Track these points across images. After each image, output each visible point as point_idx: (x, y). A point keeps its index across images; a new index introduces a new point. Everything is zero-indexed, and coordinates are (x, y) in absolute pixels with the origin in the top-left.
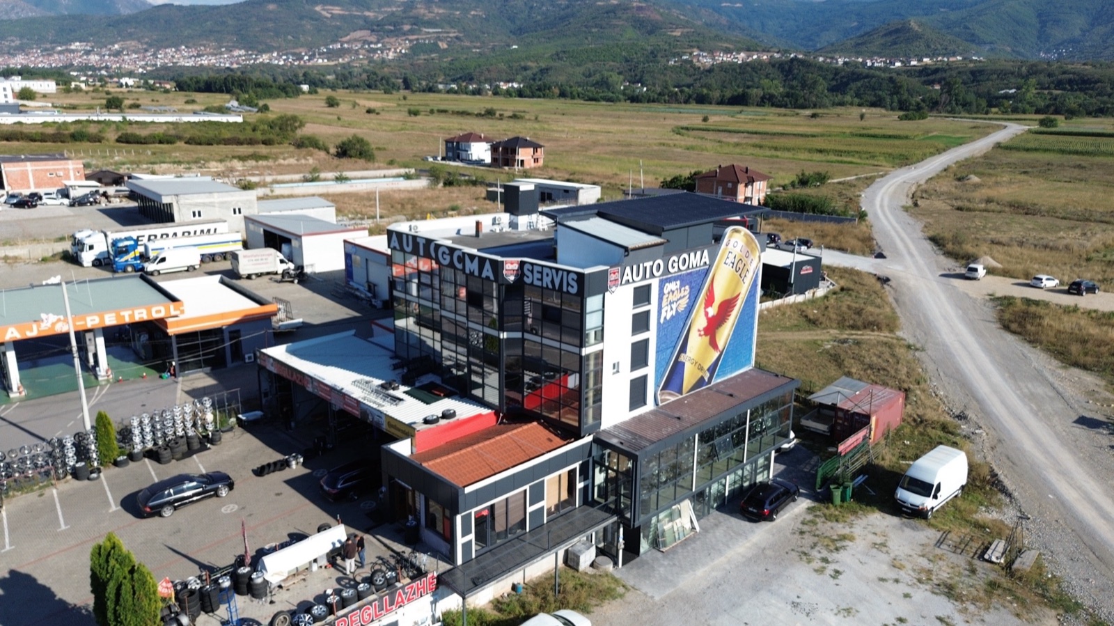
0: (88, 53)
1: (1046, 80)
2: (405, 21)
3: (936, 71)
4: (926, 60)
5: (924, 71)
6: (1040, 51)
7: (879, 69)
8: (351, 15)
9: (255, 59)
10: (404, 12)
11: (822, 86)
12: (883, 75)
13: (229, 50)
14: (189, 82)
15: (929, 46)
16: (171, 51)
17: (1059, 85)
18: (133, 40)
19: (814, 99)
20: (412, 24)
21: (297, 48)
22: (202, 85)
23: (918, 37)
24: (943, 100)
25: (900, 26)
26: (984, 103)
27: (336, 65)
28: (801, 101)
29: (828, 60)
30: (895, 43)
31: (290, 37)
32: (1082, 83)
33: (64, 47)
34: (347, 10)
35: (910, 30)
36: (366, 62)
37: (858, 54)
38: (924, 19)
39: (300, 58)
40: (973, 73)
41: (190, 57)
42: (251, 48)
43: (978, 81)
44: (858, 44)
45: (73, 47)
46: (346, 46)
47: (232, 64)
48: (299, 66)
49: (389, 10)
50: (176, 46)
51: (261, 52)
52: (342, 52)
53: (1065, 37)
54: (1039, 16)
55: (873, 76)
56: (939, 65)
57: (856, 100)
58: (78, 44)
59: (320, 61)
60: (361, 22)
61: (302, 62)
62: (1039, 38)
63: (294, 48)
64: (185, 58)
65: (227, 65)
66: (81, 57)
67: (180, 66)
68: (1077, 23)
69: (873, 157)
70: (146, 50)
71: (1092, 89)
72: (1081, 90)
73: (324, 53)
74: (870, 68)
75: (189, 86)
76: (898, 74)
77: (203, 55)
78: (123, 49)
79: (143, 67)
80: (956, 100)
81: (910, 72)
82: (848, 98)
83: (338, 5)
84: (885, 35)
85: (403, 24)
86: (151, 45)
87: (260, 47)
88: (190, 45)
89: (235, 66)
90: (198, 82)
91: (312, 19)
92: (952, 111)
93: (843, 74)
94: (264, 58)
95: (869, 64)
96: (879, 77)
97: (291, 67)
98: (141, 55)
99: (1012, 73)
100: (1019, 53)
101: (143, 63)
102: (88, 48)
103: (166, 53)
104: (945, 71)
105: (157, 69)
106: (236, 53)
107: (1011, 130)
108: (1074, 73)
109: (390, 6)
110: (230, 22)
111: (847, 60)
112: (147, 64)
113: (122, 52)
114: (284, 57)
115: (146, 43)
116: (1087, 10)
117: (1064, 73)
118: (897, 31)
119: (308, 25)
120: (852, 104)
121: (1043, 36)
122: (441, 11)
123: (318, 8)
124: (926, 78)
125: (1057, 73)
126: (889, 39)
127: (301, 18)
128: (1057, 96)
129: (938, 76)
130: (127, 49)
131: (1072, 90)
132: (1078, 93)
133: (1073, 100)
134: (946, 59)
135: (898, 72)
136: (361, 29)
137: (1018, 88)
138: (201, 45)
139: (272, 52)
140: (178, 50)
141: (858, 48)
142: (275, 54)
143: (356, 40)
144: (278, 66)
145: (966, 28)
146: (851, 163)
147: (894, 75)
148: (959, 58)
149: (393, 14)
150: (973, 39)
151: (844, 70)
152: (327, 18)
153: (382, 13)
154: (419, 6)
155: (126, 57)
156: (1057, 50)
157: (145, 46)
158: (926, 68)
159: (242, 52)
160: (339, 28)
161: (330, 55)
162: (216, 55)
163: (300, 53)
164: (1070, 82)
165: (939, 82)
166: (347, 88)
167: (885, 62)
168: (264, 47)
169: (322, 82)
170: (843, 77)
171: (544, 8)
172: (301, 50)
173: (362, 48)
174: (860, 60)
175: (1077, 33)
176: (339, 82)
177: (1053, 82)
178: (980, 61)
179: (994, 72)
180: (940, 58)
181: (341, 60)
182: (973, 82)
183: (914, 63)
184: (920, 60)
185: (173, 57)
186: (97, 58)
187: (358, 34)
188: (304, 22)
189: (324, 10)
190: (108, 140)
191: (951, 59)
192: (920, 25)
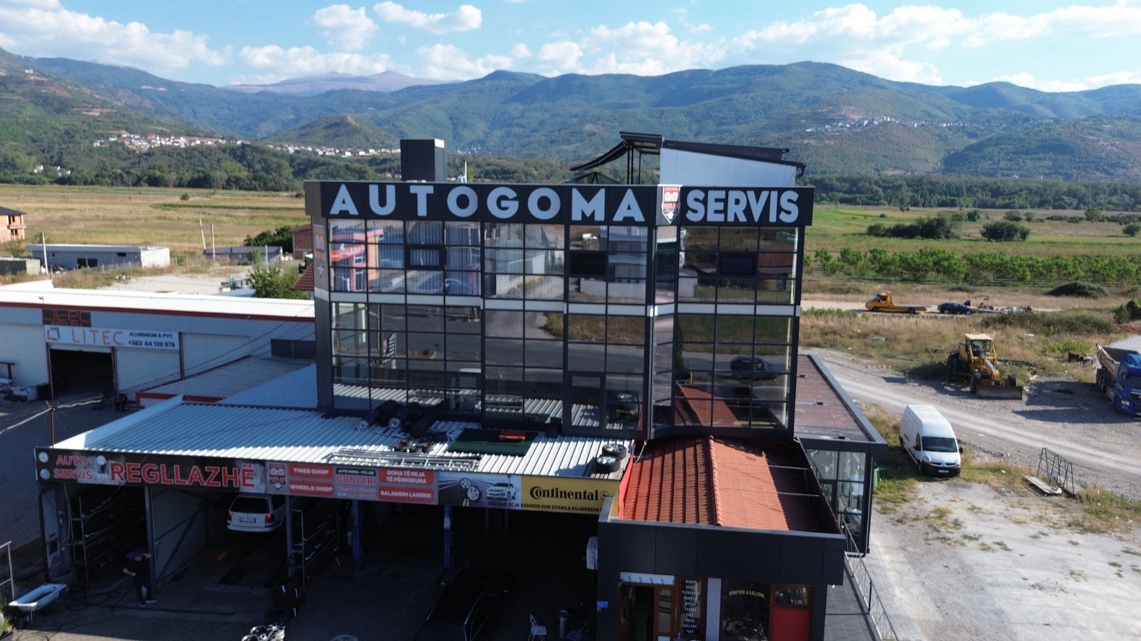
3: (385, 161)
4: (372, 151)
5: (373, 161)
15: (368, 140)
23: (357, 131)
25: (338, 121)
29: (278, 148)
35: (348, 124)
37: (306, 144)
44: (303, 135)
53: (474, 138)
56: (385, 156)
74: (322, 156)
76: (352, 163)
81: (361, 160)
95: (320, 153)
111: (297, 148)
116: (485, 116)
121: (456, 136)
124: (377, 167)
125: (483, 164)
126: (331, 132)
129: (387, 165)
134: (388, 151)
135: (347, 159)
145: (395, 126)
147: (349, 164)
151: (297, 157)
156: (470, 148)
158: (374, 158)
164: (495, 172)
167: (335, 152)
170: (299, 164)
174: (310, 149)
177: (482, 172)
183: (362, 153)
184: (367, 151)
192: (357, 120)
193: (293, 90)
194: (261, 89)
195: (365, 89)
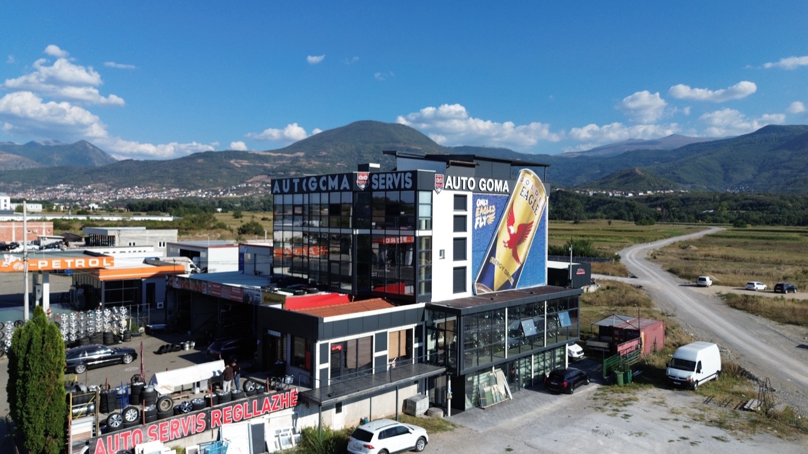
0: (68, 191)
1: (734, 204)
2: (292, 169)
3: (657, 199)
4: (649, 192)
5: (648, 199)
6: (726, 188)
7: (618, 197)
8: (254, 166)
9: (186, 194)
10: (291, 163)
11: (580, 207)
12: (621, 201)
13: (168, 188)
14: (138, 205)
15: (650, 185)
16: (127, 190)
17: (743, 207)
18: (102, 182)
19: (575, 214)
20: (297, 171)
21: (216, 187)
22: (146, 207)
23: (641, 178)
24: (664, 214)
25: (629, 172)
26: (693, 218)
27: (242, 198)
28: (566, 216)
29: (583, 193)
30: (626, 183)
31: (211, 180)
32: (759, 206)
33: (52, 188)
34: (252, 162)
35: (636, 174)
36: (263, 195)
37: (602, 189)
38: (645, 168)
39: (217, 193)
40: (682, 200)
41: (141, 194)
42: (183, 187)
43: (687, 205)
44: (602, 183)
45: (58, 187)
46: (250, 185)
47: (169, 197)
48: (216, 198)
49: (281, 162)
50: (132, 186)
51: (190, 190)
52: (247, 189)
53: (742, 179)
54: (723, 166)
55: (615, 202)
56: (659, 195)
57: (605, 216)
58: (62, 185)
59: (231, 195)
60: (262, 170)
61: (218, 196)
62: (725, 180)
63: (213, 187)
64: (137, 194)
65: (166, 198)
66: (63, 194)
67: (133, 199)
68: (749, 171)
69: (621, 238)
70: (110, 189)
71: (767, 209)
72: (759, 210)
73: (234, 190)
74: (611, 197)
75: (137, 208)
76: (631, 201)
77: (150, 192)
78: (94, 189)
79: (106, 200)
80: (673, 215)
81: (640, 200)
82: (598, 214)
83: (246, 159)
84: (620, 177)
85: (290, 171)
86: (113, 186)
87: (190, 186)
88: (141, 186)
89: (171, 198)
90: (144, 205)
91: (227, 168)
92: (672, 221)
93: (594, 200)
94: (192, 194)
95: (611, 194)
96: (618, 202)
97: (210, 199)
98: (106, 193)
99: (710, 200)
100: (711, 189)
101: (107, 197)
102: (69, 188)
103: (124, 191)
104: (663, 199)
105: (116, 201)
106: (173, 191)
107: (715, 230)
108: (753, 199)
109: (282, 160)
110: (171, 171)
111: (595, 192)
112: (109, 198)
113: (93, 190)
114: (206, 193)
115: (111, 185)
116: (754, 162)
117: (746, 199)
118: (627, 175)
119: (225, 172)
120: (601, 218)
121: (727, 179)
122: (317, 163)
123: (232, 162)
124: (650, 204)
125: (741, 199)
126: (622, 180)
127: (220, 168)
128: (743, 214)
129: (659, 202)
130: (97, 189)
131: (753, 210)
132: (758, 212)
133: (755, 215)
134: (662, 192)
135: (630, 199)
136: (261, 174)
137: (714, 209)
138: (149, 186)
139: (198, 190)
140: (132, 189)
141: (602, 185)
142: (200, 191)
143: (257, 182)
144: (201, 198)
145: (674, 173)
146: (605, 241)
147: (629, 202)
148: (672, 191)
149: (284, 164)
150: (679, 180)
151: (594, 198)
152: (238, 167)
153: (276, 164)
154: (302, 160)
155: (95, 194)
156: (739, 187)
157: (109, 187)
158: (649, 197)
159: (177, 190)
160: (246, 174)
161: (238, 191)
162: (158, 192)
163: (217, 190)
164: (751, 205)
165: (660, 206)
166: (249, 211)
167: (621, 194)
168: (193, 186)
169: (231, 207)
170: (593, 203)
171: (387, 161)
172: (218, 188)
173: (261, 186)
174: (604, 192)
175: (750, 177)
176: (244, 207)
177: (739, 205)
178: (686, 193)
179: (697, 199)
180: (658, 191)
181: (245, 194)
182: (683, 205)
183: (641, 194)
184: (645, 192)
185: (128, 193)
186: (74, 194)
187: (259, 178)
188: (222, 170)
189: (236, 162)
190: (74, 229)
191: (666, 192)
192: (642, 171)
193: (601, 153)
194: (579, 154)
195: (653, 149)
